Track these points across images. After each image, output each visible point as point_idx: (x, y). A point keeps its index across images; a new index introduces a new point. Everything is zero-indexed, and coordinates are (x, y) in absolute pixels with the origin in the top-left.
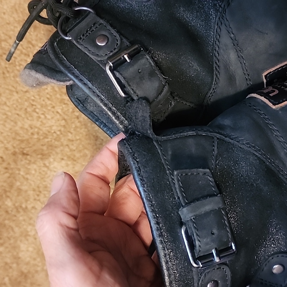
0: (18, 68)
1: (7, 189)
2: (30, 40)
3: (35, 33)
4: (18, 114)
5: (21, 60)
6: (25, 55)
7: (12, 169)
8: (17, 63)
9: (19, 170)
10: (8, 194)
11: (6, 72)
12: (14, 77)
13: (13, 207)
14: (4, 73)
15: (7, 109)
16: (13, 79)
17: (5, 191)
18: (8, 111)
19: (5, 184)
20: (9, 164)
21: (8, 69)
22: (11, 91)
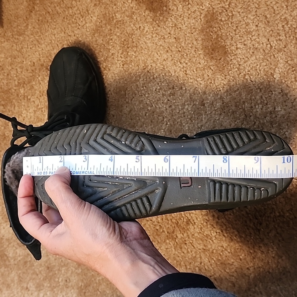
0: (73, 20)
1: (26, 83)
2: (89, 10)
3: (93, 8)
4: (57, 45)
5: (77, 17)
6: (81, 16)
7: (36, 73)
8: (74, 17)
9: (39, 76)
10: (25, 85)
11: (65, 18)
12: (68, 23)
13: (23, 94)
14: (64, 18)
15: (54, 38)
16: (67, 24)
17: (24, 83)
18: (53, 40)
19: (26, 79)
20: (36, 69)
21: (68, 17)
22: (62, 29)
